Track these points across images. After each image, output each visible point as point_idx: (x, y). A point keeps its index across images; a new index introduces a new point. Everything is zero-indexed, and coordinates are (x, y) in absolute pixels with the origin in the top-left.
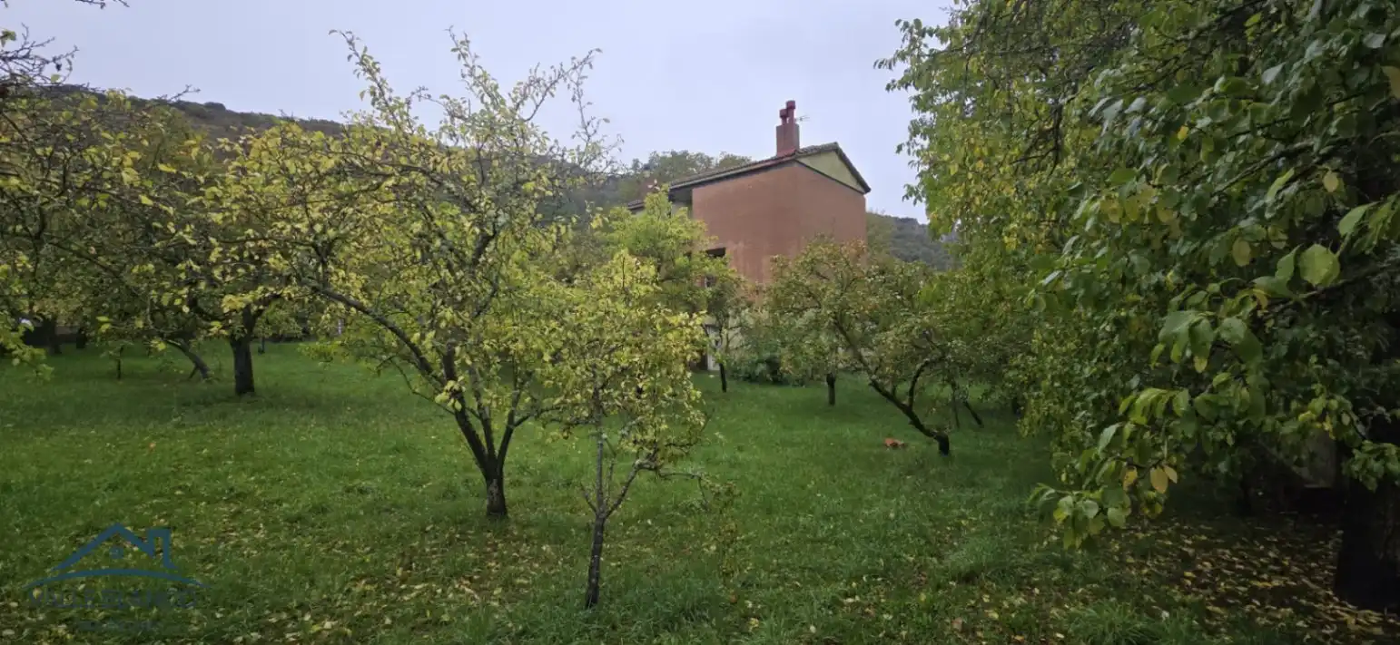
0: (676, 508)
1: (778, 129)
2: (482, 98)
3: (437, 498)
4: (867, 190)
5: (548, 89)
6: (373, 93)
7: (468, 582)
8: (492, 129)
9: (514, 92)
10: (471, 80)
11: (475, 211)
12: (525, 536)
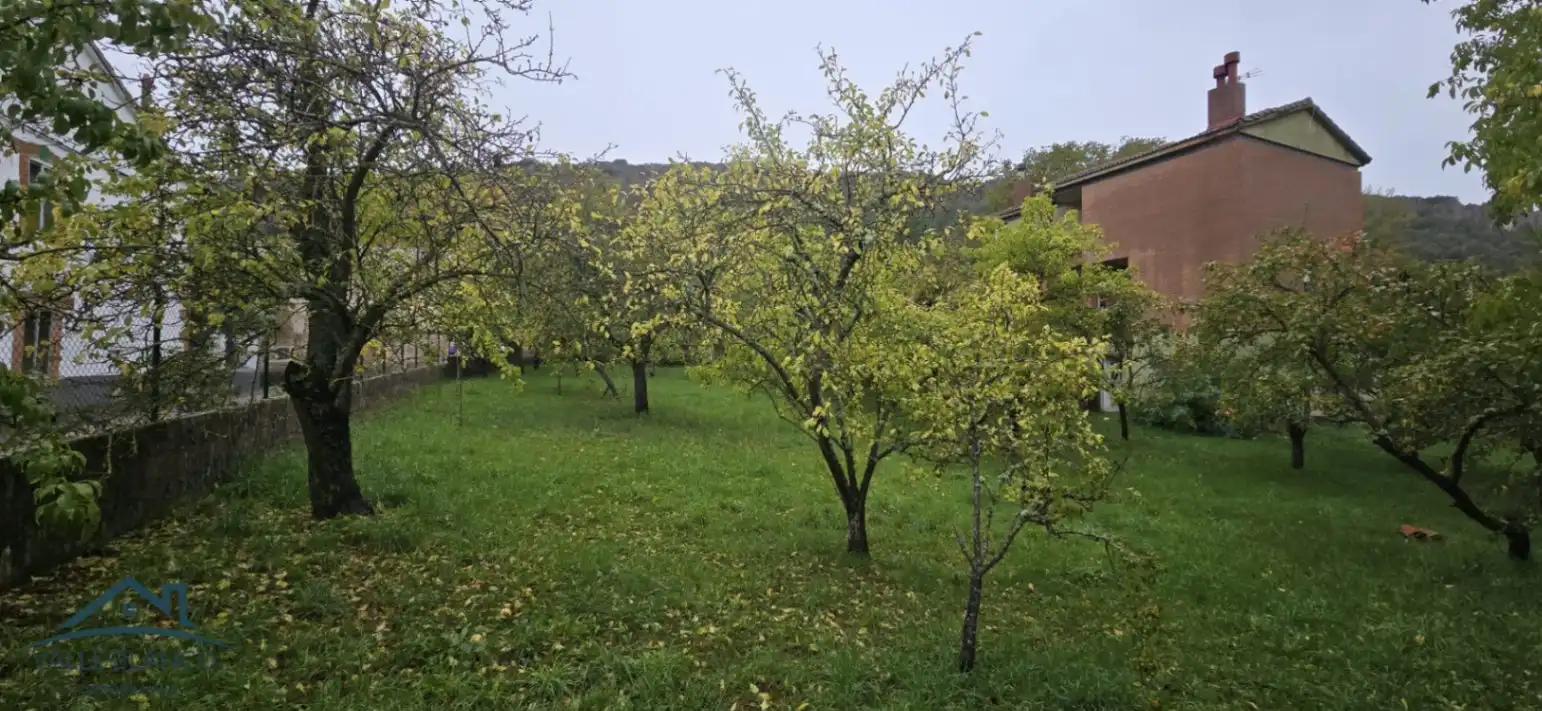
0: (1065, 575)
1: (1212, 94)
2: (850, 110)
3: (801, 525)
4: (1364, 159)
5: (918, 90)
6: (749, 124)
7: (832, 615)
8: (859, 142)
9: (882, 100)
10: (837, 95)
11: (842, 230)
12: (887, 578)
